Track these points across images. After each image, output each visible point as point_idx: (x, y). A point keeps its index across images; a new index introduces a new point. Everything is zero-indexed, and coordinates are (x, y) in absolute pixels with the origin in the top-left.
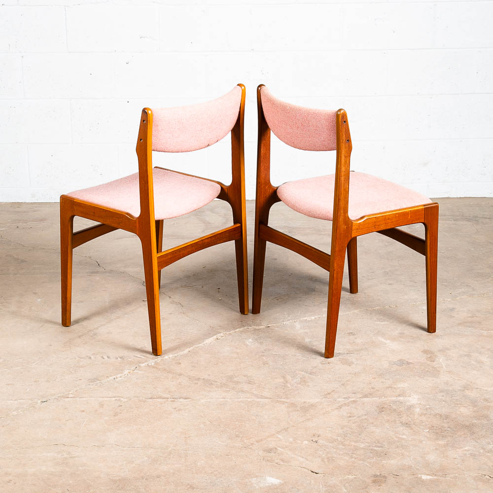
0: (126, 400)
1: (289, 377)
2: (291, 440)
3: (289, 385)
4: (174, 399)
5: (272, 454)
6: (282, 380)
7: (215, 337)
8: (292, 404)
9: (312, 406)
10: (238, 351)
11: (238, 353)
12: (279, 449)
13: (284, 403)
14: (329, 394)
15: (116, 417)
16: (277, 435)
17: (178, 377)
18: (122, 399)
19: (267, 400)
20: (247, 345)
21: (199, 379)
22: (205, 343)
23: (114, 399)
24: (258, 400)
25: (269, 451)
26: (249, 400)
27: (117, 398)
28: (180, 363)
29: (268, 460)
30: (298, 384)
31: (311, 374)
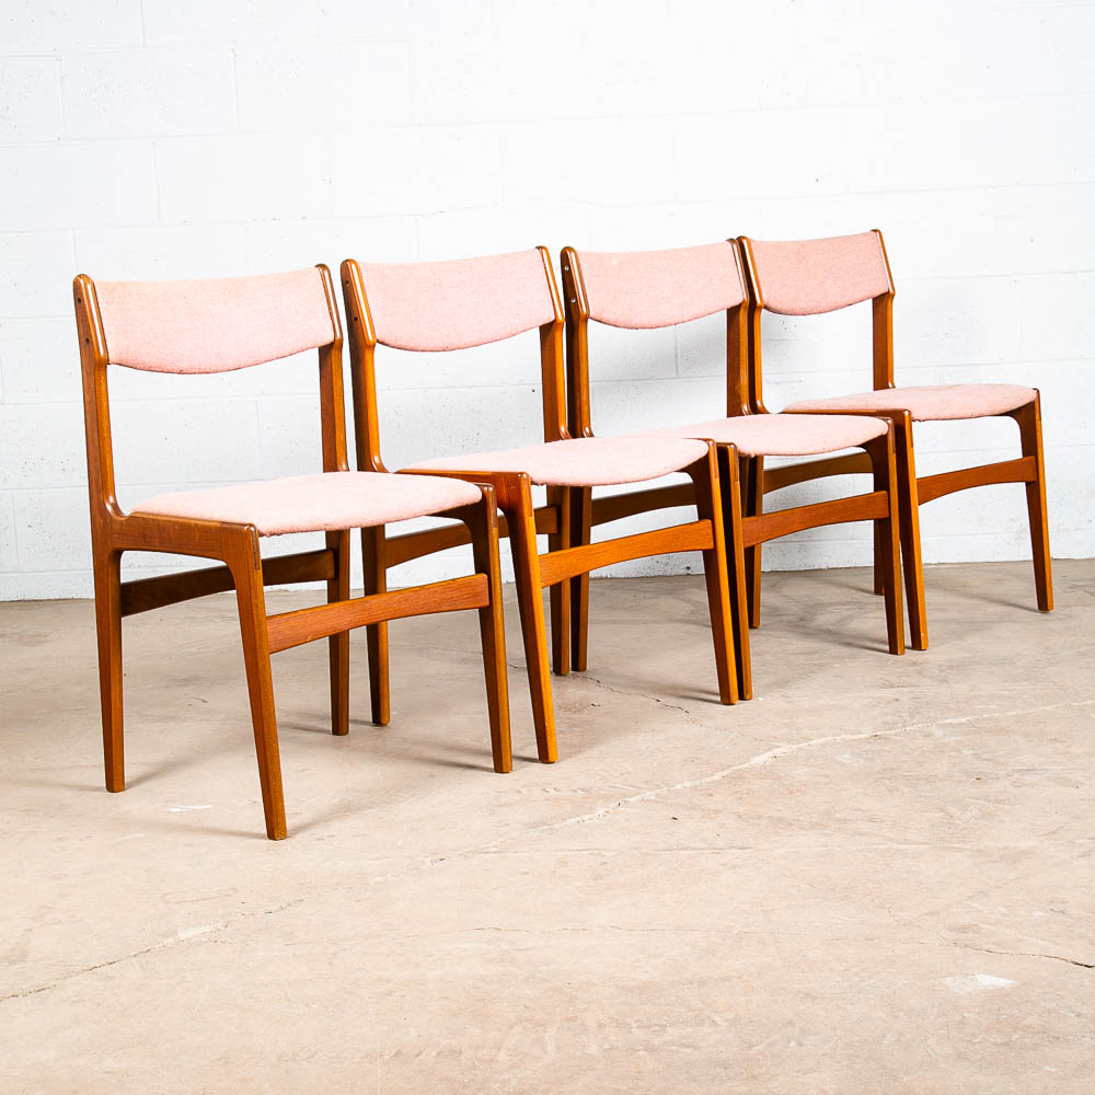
0: (613, 853)
1: (951, 809)
2: (1003, 909)
3: (957, 821)
4: (717, 851)
5: (970, 935)
6: (941, 814)
7: (770, 754)
8: (978, 851)
9: (1026, 853)
10: (826, 772)
11: (827, 776)
12: (982, 925)
13: (961, 850)
14: (1053, 833)
15: (599, 881)
16: (968, 902)
17: (713, 815)
18: (604, 853)
19: (921, 847)
20: (842, 764)
21: (760, 817)
22: (751, 763)
23: (586, 852)
24: (901, 847)
25: (964, 929)
26: (881, 847)
27: (595, 852)
28: (711, 795)
29: (966, 946)
30: (977, 819)
31: (998, 802)
